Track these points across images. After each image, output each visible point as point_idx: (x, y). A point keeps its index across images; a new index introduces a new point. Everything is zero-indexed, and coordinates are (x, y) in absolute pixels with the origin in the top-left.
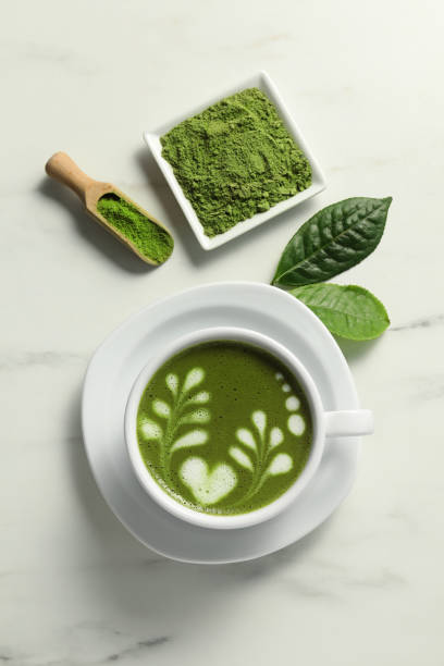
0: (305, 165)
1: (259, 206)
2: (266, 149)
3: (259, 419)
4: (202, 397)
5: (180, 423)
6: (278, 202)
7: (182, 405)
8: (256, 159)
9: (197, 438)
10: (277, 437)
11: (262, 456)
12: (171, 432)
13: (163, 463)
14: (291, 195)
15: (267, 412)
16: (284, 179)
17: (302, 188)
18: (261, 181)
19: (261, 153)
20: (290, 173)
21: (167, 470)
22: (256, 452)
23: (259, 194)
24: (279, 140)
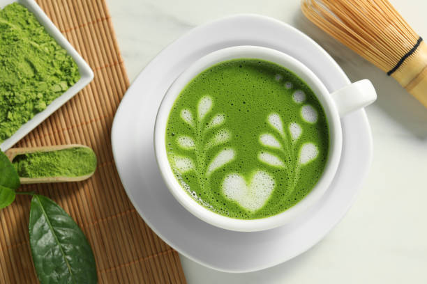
0: (71, 63)
1: (36, 107)
2: (31, 56)
3: (275, 120)
4: (218, 120)
5: (206, 149)
6: (53, 100)
7: (203, 133)
8: (23, 66)
9: (226, 157)
10: (296, 131)
11: (289, 151)
12: (201, 160)
13: (204, 189)
14: (63, 92)
15: (279, 112)
16: (54, 78)
17: (72, 83)
18: (32, 84)
19: (27, 60)
20: (59, 72)
21: (210, 195)
22: (282, 150)
23: (34, 96)
24: (43, 45)
